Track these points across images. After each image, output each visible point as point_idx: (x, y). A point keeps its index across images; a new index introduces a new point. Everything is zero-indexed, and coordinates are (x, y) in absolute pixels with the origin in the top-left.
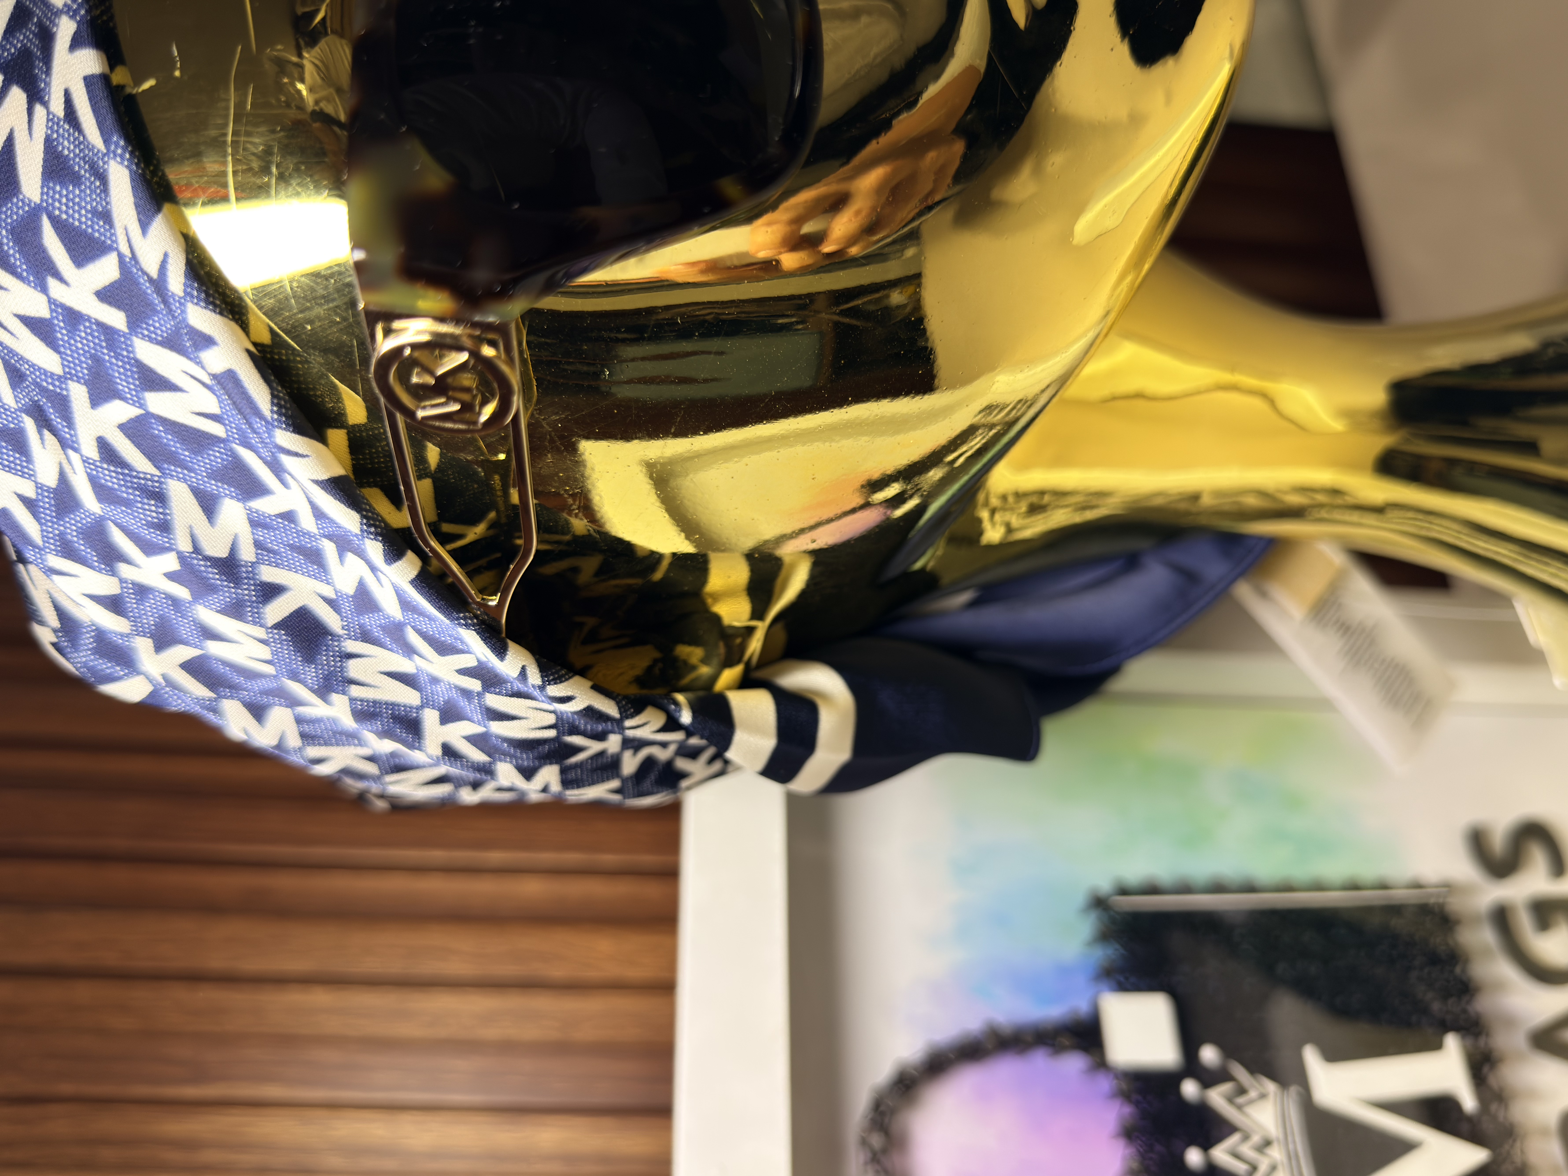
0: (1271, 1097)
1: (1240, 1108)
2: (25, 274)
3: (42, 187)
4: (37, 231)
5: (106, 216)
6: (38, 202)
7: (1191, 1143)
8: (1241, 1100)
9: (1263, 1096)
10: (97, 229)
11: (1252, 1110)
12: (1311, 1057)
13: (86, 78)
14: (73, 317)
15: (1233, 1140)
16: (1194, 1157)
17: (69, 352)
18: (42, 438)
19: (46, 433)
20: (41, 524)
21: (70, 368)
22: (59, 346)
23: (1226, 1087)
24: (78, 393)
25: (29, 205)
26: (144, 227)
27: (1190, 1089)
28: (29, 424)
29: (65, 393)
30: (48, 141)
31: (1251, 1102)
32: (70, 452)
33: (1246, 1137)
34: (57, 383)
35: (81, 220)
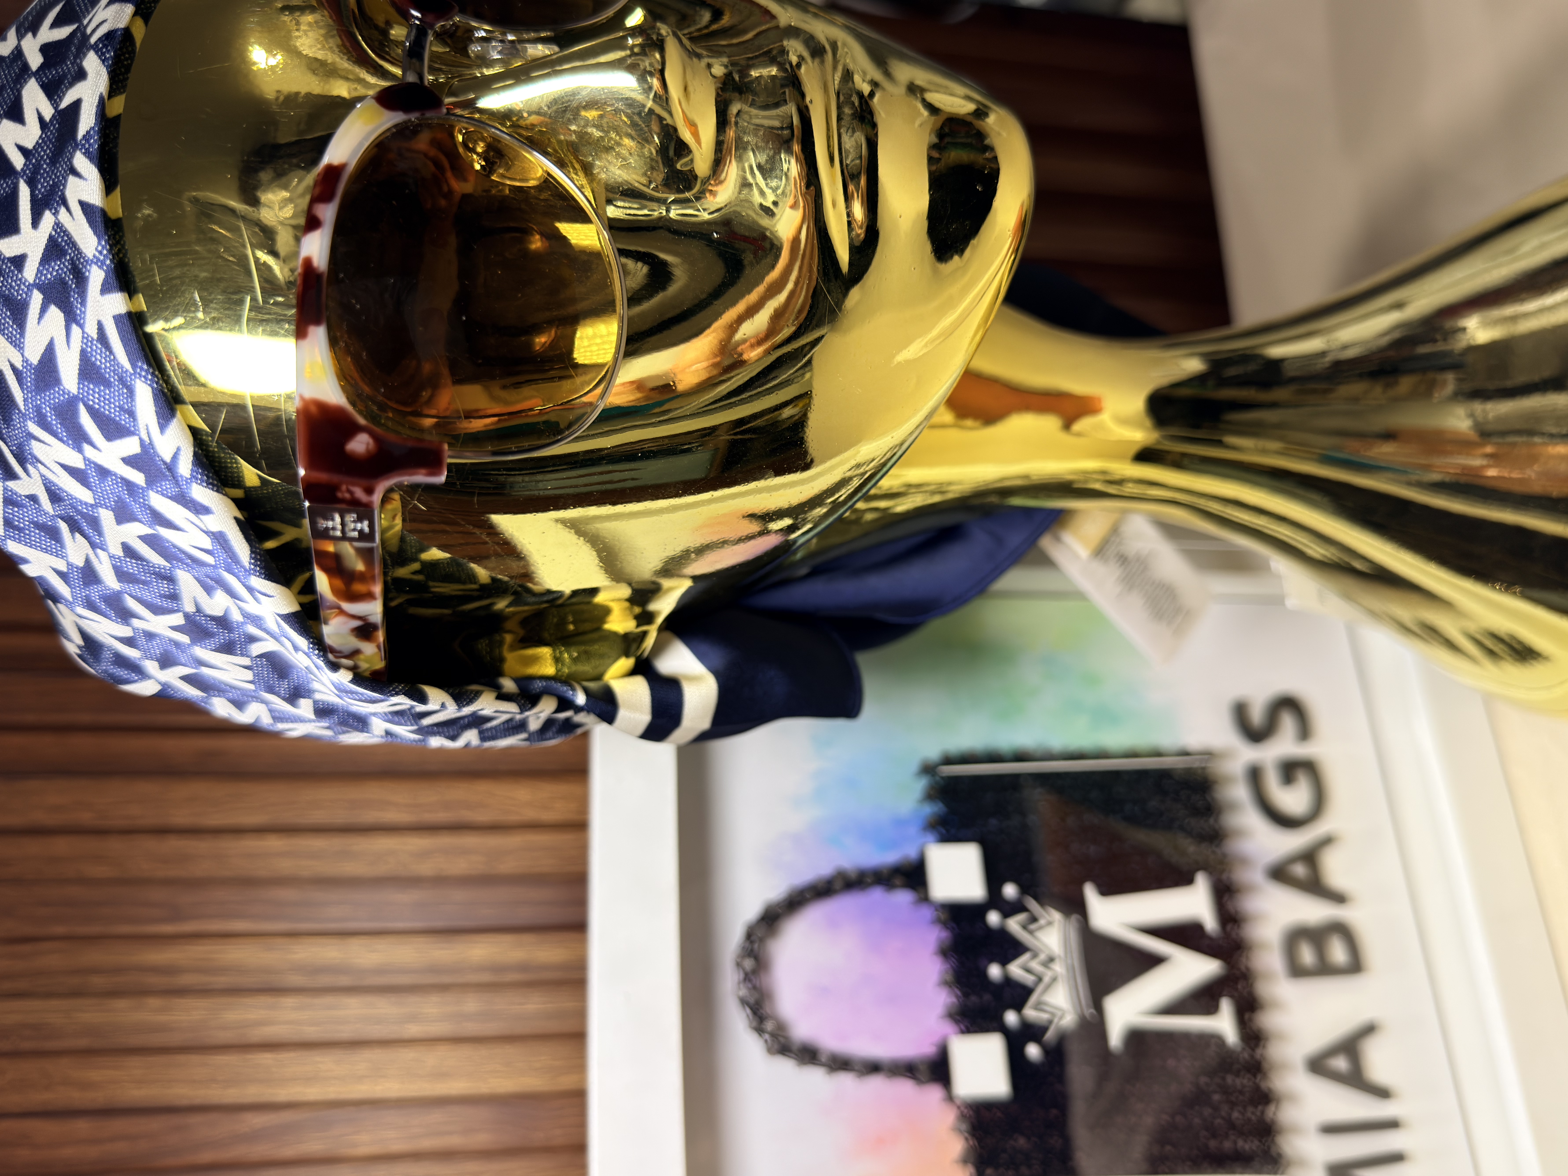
0: (1056, 924)
1: (1031, 932)
2: (65, 439)
3: (79, 384)
4: (75, 414)
5: (131, 414)
6: (76, 393)
7: (992, 960)
8: (1032, 927)
9: (1050, 923)
10: (124, 419)
11: (1040, 935)
12: (1090, 893)
13: (114, 317)
14: (103, 472)
15: (1025, 958)
16: (995, 971)
17: (99, 490)
18: (73, 538)
19: (77, 535)
20: (71, 588)
21: (100, 500)
22: (92, 486)
23: (1022, 917)
24: (106, 517)
25: (68, 394)
26: (162, 427)
27: (993, 918)
28: (63, 527)
29: (96, 515)
30: (83, 352)
31: (1041, 928)
32: (99, 551)
33: (1035, 956)
34: (90, 509)
35: (110, 411)
